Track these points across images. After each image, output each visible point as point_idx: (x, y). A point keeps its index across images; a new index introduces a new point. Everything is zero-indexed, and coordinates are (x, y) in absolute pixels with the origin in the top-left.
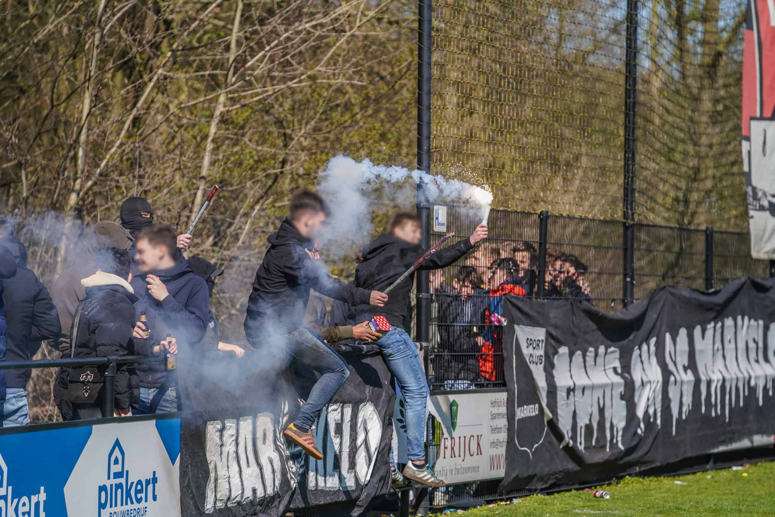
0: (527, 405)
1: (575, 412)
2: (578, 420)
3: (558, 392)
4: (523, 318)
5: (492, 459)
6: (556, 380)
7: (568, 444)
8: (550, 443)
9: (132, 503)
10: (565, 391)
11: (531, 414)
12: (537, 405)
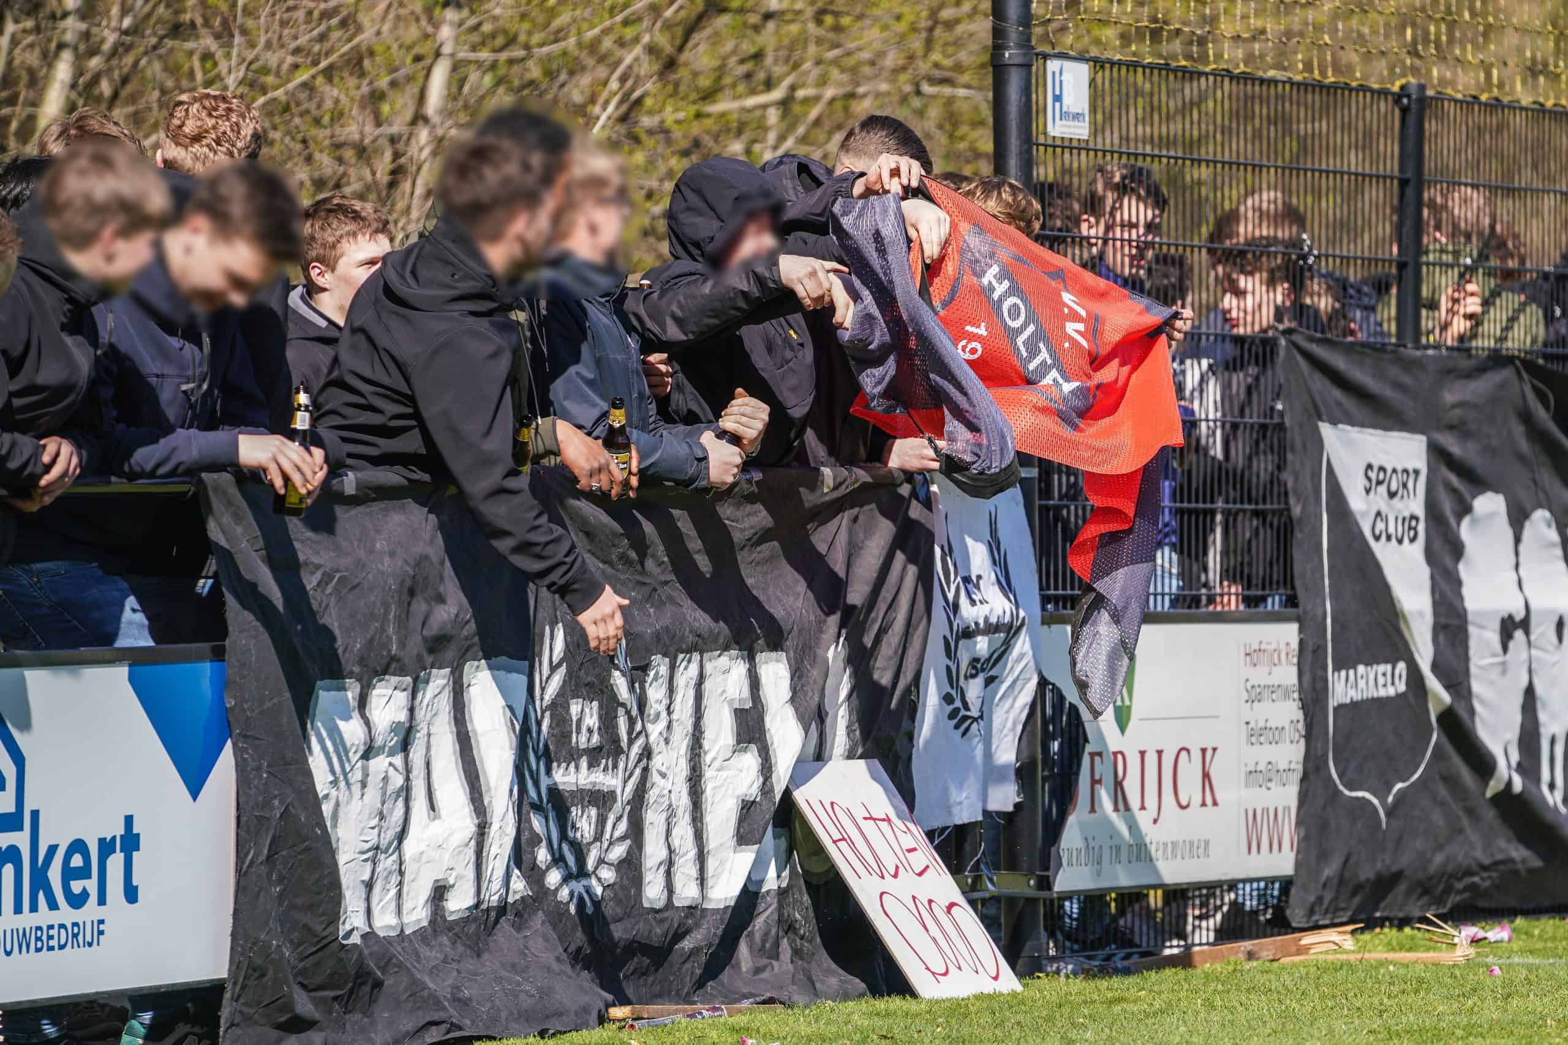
0: (1367, 664)
1: (1530, 692)
2: (1542, 716)
3: (1472, 629)
4: (1349, 403)
5: (1253, 818)
6: (1465, 591)
7: (1509, 784)
8: (1451, 780)
9: (53, 905)
10: (1497, 626)
11: (1382, 693)
12: (1401, 666)
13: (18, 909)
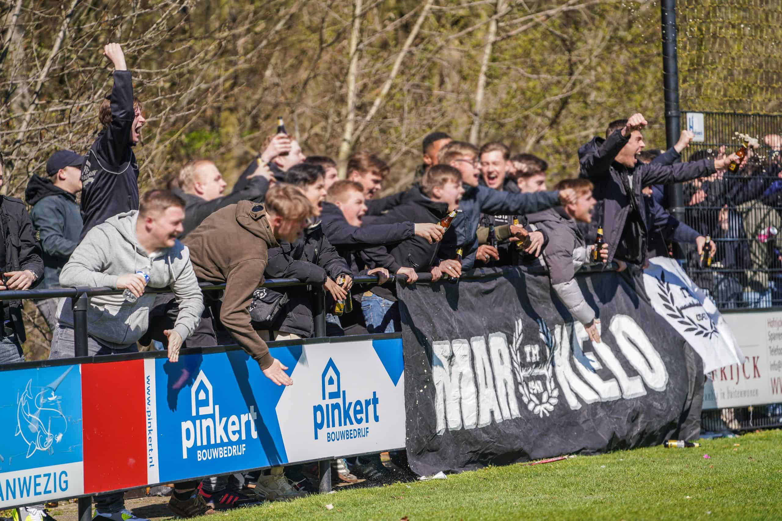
13: (340, 425)
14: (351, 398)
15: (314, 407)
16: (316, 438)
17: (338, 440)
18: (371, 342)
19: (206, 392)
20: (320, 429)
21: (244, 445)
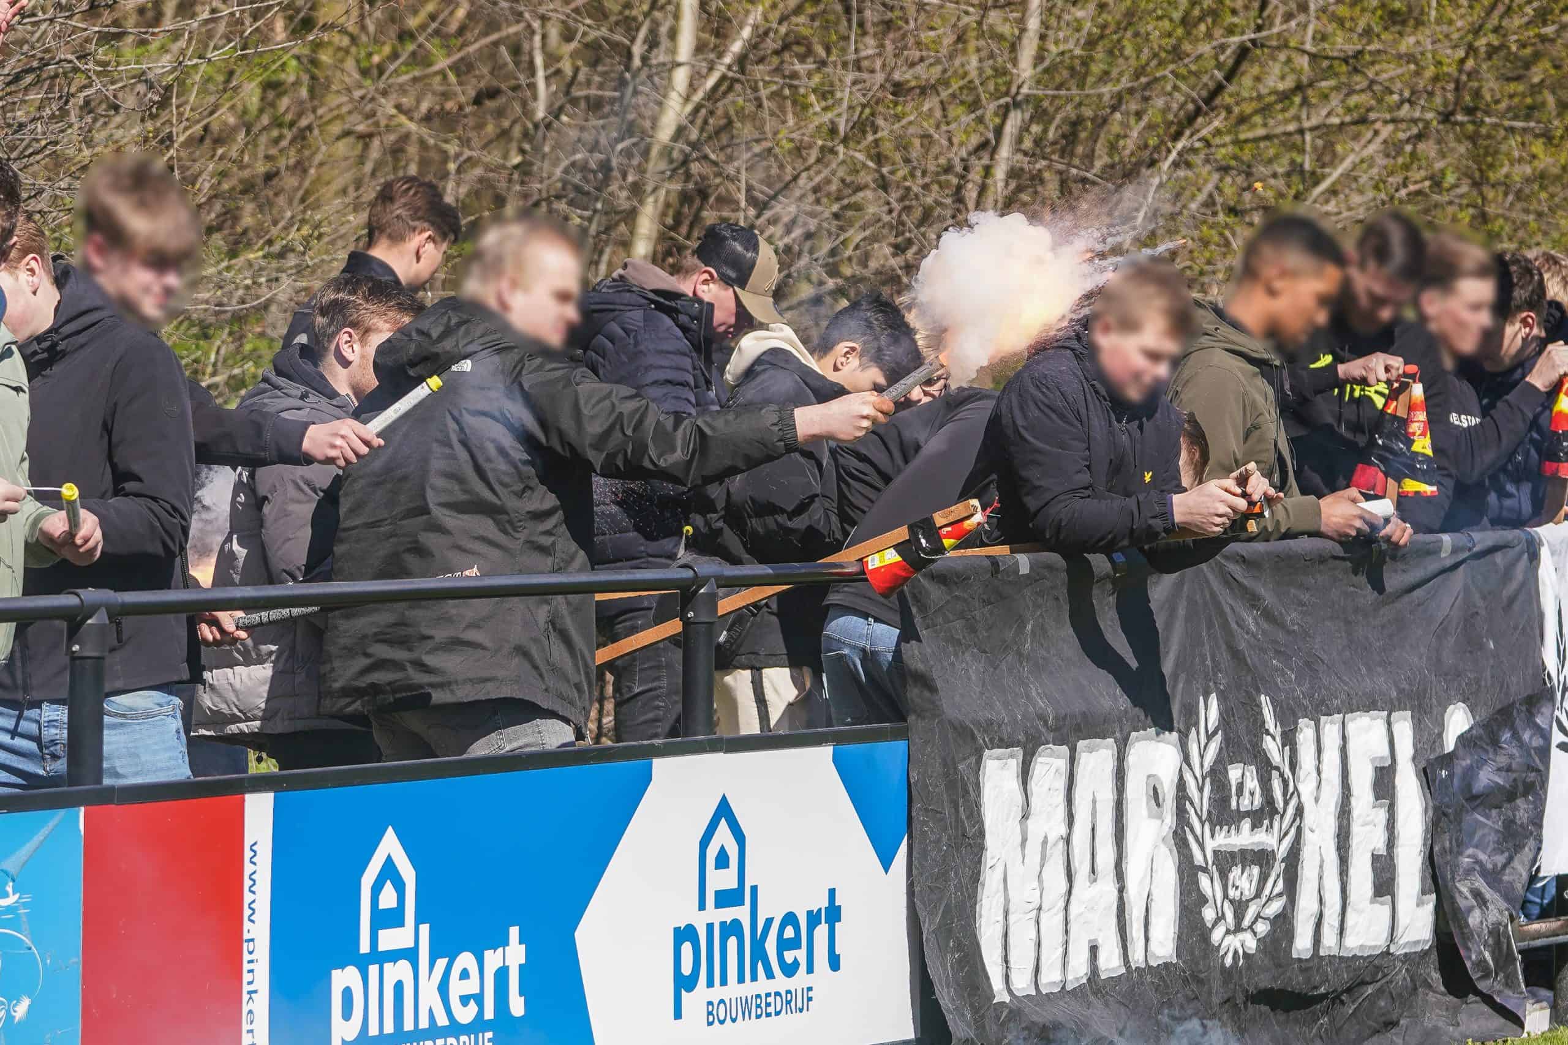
13: (741, 980)
14: (771, 908)
15: (677, 930)
16: (678, 1015)
17: (734, 1020)
18: (826, 752)
19: (400, 887)
20: (690, 989)
21: (489, 1035)
